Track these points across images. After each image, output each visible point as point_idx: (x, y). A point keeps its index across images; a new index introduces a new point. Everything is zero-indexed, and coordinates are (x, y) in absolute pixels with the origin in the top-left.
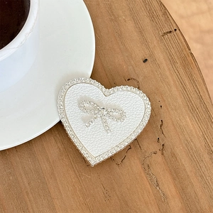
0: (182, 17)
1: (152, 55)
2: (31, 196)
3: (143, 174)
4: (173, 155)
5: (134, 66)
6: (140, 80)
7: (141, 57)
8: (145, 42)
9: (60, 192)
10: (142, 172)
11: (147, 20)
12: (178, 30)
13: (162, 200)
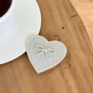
0: (82, 16)
1: (66, 26)
2: (11, 85)
3: (61, 77)
4: (75, 69)
5: (58, 30)
6: (61, 36)
7: (61, 26)
8: (63, 20)
9: (24, 84)
10: (60, 76)
11: (64, 11)
12: (77, 15)
13: (69, 89)
